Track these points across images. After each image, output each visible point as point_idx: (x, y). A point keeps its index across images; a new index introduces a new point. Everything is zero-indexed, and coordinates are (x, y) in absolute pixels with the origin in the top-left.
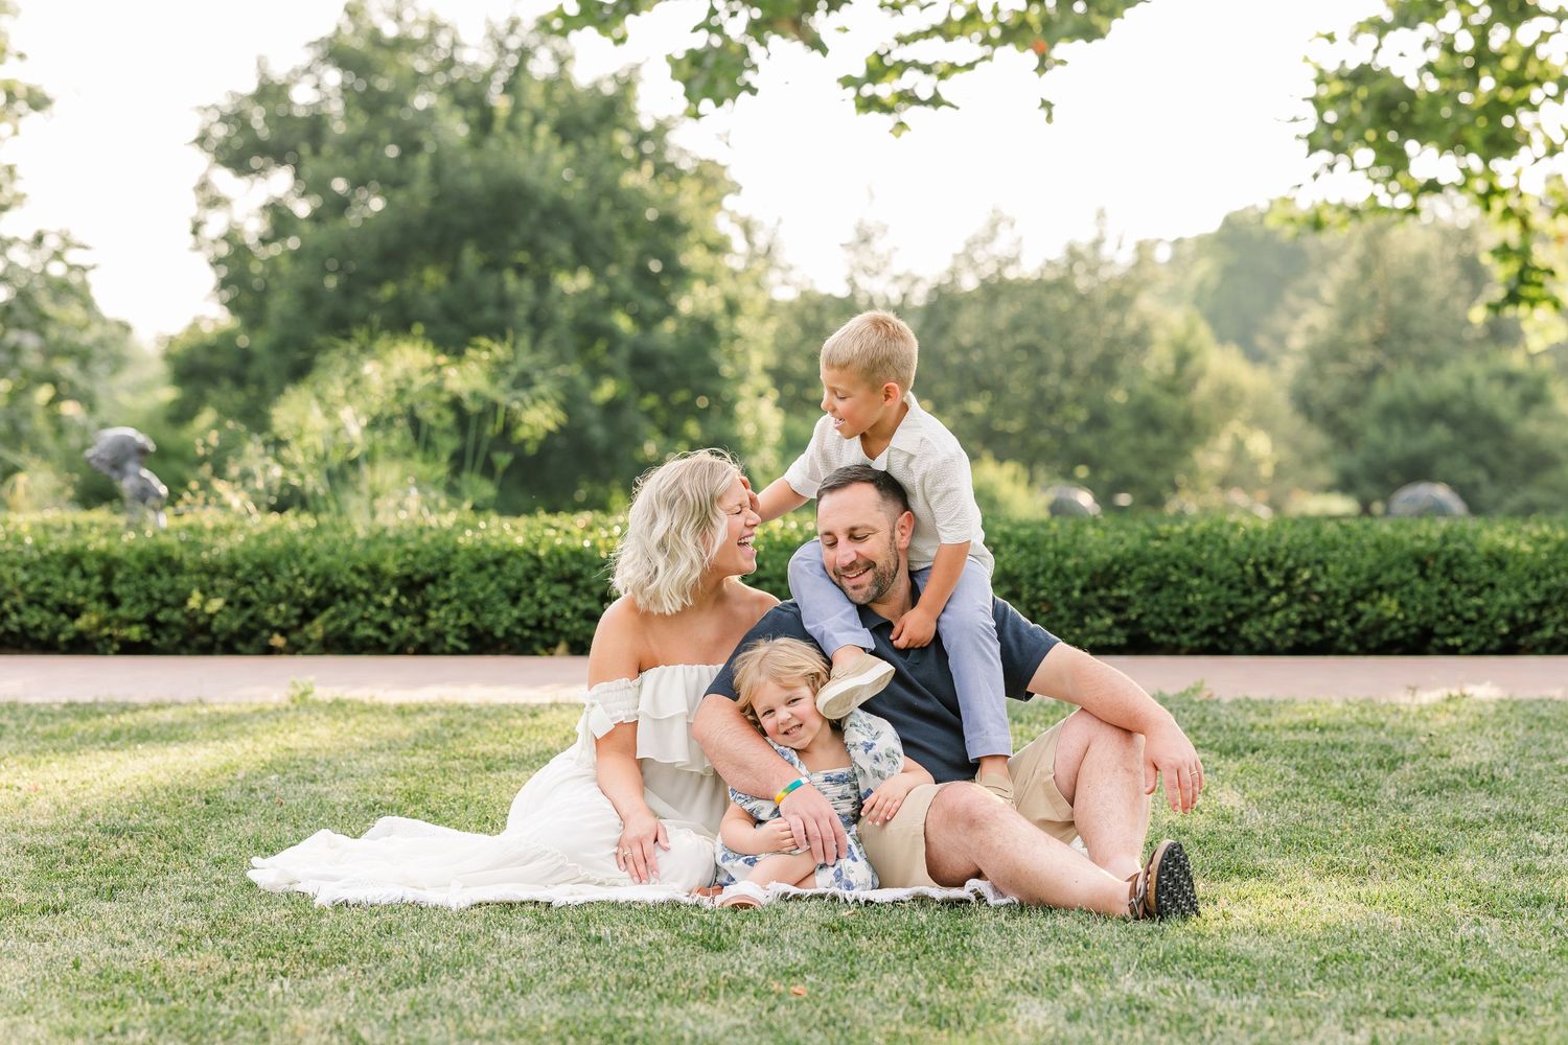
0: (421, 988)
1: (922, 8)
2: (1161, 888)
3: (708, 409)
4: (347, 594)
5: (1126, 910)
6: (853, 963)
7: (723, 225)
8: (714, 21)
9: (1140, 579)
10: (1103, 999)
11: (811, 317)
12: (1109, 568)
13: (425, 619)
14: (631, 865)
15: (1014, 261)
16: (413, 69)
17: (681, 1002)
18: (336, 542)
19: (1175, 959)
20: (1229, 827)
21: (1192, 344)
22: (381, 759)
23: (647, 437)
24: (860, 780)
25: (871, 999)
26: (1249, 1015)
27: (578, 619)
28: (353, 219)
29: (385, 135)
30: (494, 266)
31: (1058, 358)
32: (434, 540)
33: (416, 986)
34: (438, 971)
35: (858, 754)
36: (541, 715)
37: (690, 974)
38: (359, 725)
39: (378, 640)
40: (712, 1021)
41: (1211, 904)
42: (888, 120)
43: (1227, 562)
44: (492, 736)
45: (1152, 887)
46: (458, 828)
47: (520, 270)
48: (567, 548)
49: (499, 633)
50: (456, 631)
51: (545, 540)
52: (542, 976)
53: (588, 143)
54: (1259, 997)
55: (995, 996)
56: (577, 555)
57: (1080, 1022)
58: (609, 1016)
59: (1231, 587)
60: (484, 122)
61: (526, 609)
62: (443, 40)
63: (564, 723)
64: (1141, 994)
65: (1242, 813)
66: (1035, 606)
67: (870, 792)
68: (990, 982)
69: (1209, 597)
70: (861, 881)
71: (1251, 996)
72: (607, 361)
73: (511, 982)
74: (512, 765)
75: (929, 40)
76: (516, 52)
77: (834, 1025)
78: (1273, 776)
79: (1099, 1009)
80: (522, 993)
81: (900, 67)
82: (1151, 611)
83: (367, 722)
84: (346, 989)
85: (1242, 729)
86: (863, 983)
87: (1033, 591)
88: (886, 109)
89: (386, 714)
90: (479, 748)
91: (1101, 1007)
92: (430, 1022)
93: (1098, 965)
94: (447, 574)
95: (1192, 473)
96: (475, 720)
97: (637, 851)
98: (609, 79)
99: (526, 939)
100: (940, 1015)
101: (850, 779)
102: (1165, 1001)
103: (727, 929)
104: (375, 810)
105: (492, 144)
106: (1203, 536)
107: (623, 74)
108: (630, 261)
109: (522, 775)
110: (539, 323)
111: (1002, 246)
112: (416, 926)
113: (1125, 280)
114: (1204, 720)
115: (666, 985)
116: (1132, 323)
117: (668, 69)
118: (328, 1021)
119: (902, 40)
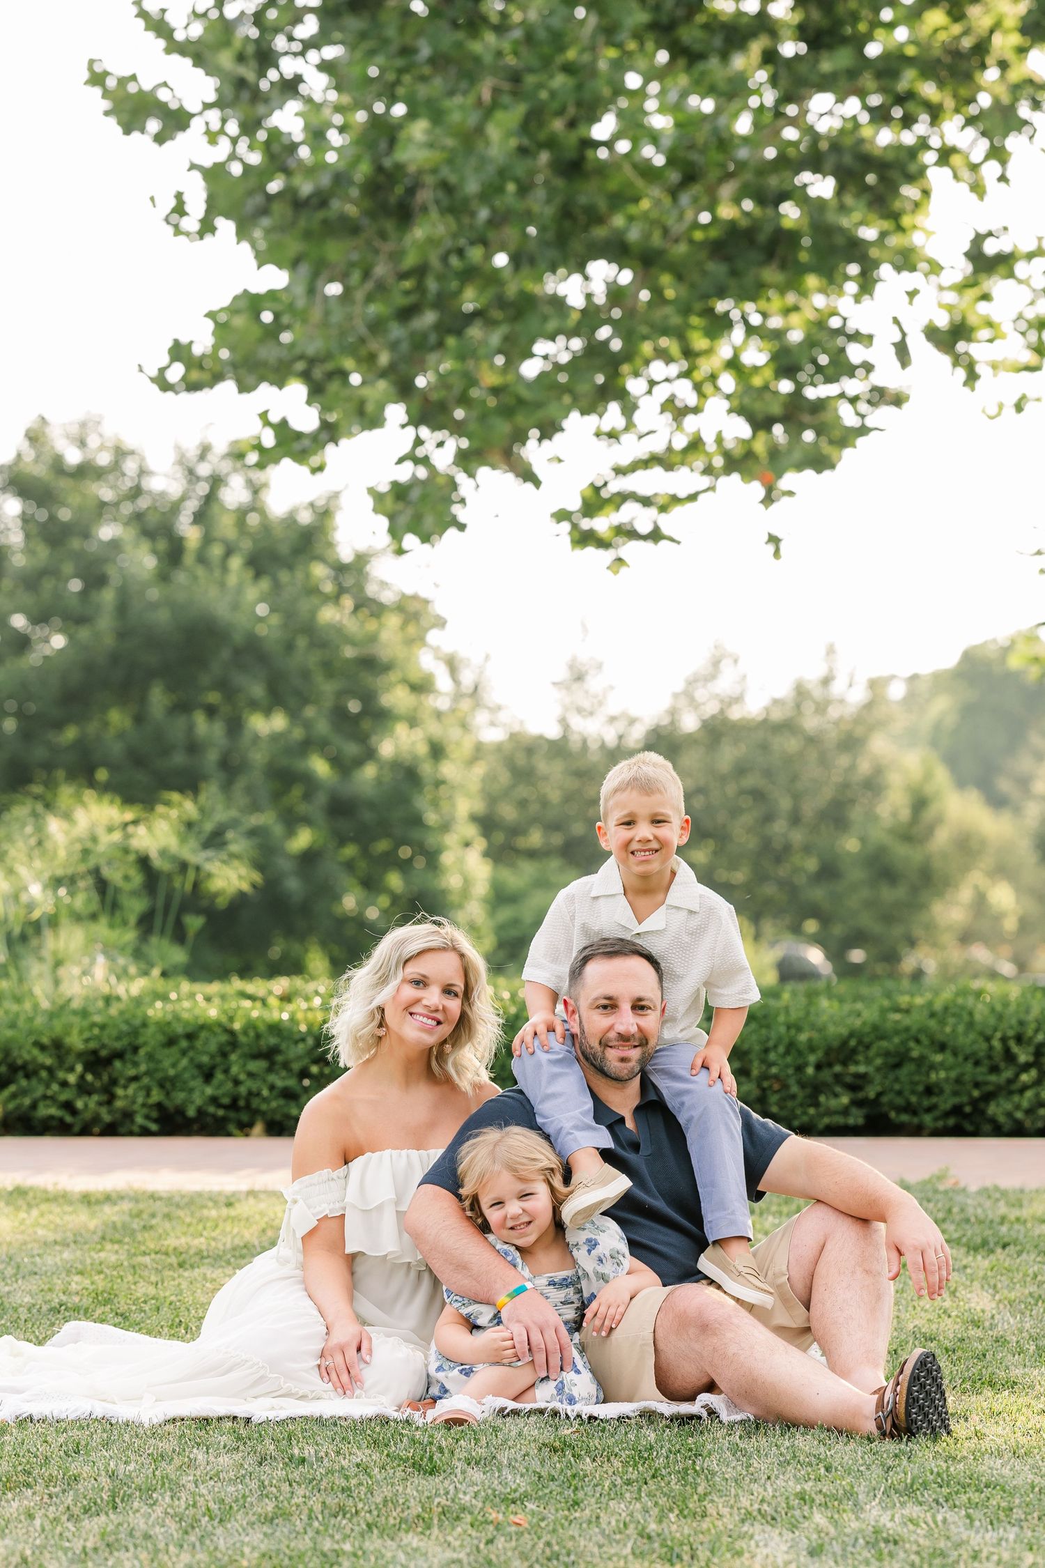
0: (112, 1516)
1: (640, 437)
2: (911, 1400)
3: (410, 860)
4: (29, 1071)
5: (871, 1427)
6: (576, 1489)
7: (427, 662)
8: (420, 452)
9: (878, 1055)
10: (847, 1530)
11: (521, 760)
12: (844, 1043)
13: (112, 1098)
14: (334, 1376)
15: (738, 699)
16: (98, 497)
17: (390, 1533)
18: (17, 1015)
19: (925, 1485)
20: (978, 1333)
21: (929, 789)
22: (66, 1255)
23: (345, 890)
24: (584, 1283)
25: (597, 1530)
26: (1006, 1550)
27: (276, 1098)
28: (34, 658)
29: (68, 568)
30: (182, 707)
31: (785, 804)
32: (122, 1013)
33: (107, 1514)
34: (130, 1496)
35: (581, 1255)
36: (237, 1205)
37: (401, 1501)
38: (42, 1215)
39: (61, 1120)
40: (425, 1554)
41: (962, 1421)
42: (607, 556)
43: (972, 1036)
44: (185, 1229)
45: (902, 1399)
46: (149, 1333)
47: (211, 711)
48: (264, 1021)
49: (191, 1112)
50: (145, 1111)
51: (240, 1013)
52: (242, 1502)
53: (284, 576)
54: (1016, 1529)
55: (731, 1527)
56: (275, 1028)
57: (824, 1558)
58: (315, 1549)
59: (977, 1063)
60: (173, 554)
61: (220, 1087)
62: (130, 466)
63: (262, 1214)
64: (889, 1525)
65: (993, 1317)
66: (766, 1084)
67: (593, 1296)
68: (725, 1511)
69: (953, 1074)
70: (585, 1395)
71: (1008, 1527)
72: (303, 808)
73: (208, 1509)
74: (206, 1261)
75: (648, 472)
76: (206, 479)
77: (558, 1559)
78: (1025, 1275)
79: (843, 1542)
80: (221, 1520)
81: (618, 500)
82: (891, 1090)
83: (50, 1212)
84: (31, 1517)
85: (992, 1222)
86: (587, 1512)
87: (764, 1068)
88: (603, 544)
89: (71, 1203)
90: (171, 1242)
91: (846, 1539)
92: (122, 1555)
93: (841, 1492)
94: (135, 1049)
95: (931, 927)
96: (166, 1210)
97: (339, 1359)
98: (306, 508)
99: (225, 1460)
100: (672, 1549)
101: (573, 1283)
102: (914, 1532)
103: (441, 1449)
104: (61, 1312)
105: (181, 577)
106: (946, 1009)
107: (321, 503)
108: (328, 703)
109: (217, 1273)
110: (231, 768)
111: (725, 684)
112: (106, 1445)
113: (858, 720)
114: (950, 1211)
115: (375, 1513)
116: (864, 767)
117: (369, 502)
118: (13, 1554)
119: (619, 471)
